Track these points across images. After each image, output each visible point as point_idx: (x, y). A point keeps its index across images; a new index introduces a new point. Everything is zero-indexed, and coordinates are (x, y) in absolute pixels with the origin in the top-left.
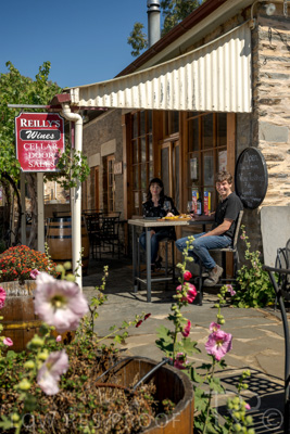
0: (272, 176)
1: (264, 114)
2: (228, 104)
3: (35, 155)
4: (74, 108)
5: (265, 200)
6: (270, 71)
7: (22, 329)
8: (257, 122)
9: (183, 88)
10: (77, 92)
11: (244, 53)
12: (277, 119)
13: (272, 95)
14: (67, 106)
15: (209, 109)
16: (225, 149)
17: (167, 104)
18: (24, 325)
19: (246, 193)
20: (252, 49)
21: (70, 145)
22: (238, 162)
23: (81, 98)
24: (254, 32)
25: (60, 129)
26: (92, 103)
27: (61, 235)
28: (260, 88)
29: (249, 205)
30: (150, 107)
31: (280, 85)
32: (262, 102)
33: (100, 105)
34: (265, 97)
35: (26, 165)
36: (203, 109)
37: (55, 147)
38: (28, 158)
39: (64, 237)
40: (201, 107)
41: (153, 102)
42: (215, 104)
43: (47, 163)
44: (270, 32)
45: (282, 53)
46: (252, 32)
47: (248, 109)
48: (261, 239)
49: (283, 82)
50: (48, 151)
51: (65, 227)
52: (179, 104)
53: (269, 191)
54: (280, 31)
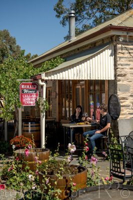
0: (123, 106)
1: (119, 81)
2: (104, 77)
3: (27, 99)
4: (43, 80)
5: (120, 116)
6: (122, 63)
7: (32, 164)
8: (117, 84)
9: (86, 71)
10: (44, 74)
11: (111, 55)
12: (125, 83)
13: (123, 73)
14: (40, 80)
15: (97, 79)
16: (104, 93)
17: (79, 78)
18: (33, 162)
19: (113, 113)
20: (114, 53)
21: (41, 95)
22: (109, 99)
23: (45, 76)
24: (115, 47)
25: (37, 89)
26: (50, 78)
27: (30, 130)
28: (118, 70)
29: (114, 118)
30: (73, 79)
31: (126, 68)
32: (119, 75)
33: (53, 79)
34: (120, 73)
35: (24, 103)
36: (94, 79)
37: (35, 96)
38: (24, 100)
39: (31, 131)
40: (93, 78)
41: (74, 77)
42: (99, 77)
43: (31, 103)
44: (122, 47)
45: (127, 55)
46: (114, 46)
47: (113, 78)
48: (118, 133)
49: (127, 67)
50: (32, 97)
51: (31, 126)
52: (85, 77)
53: (122, 112)
54: (126, 46)
